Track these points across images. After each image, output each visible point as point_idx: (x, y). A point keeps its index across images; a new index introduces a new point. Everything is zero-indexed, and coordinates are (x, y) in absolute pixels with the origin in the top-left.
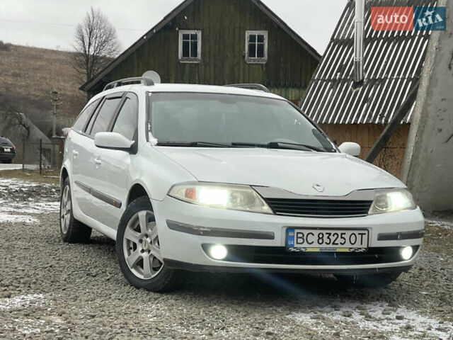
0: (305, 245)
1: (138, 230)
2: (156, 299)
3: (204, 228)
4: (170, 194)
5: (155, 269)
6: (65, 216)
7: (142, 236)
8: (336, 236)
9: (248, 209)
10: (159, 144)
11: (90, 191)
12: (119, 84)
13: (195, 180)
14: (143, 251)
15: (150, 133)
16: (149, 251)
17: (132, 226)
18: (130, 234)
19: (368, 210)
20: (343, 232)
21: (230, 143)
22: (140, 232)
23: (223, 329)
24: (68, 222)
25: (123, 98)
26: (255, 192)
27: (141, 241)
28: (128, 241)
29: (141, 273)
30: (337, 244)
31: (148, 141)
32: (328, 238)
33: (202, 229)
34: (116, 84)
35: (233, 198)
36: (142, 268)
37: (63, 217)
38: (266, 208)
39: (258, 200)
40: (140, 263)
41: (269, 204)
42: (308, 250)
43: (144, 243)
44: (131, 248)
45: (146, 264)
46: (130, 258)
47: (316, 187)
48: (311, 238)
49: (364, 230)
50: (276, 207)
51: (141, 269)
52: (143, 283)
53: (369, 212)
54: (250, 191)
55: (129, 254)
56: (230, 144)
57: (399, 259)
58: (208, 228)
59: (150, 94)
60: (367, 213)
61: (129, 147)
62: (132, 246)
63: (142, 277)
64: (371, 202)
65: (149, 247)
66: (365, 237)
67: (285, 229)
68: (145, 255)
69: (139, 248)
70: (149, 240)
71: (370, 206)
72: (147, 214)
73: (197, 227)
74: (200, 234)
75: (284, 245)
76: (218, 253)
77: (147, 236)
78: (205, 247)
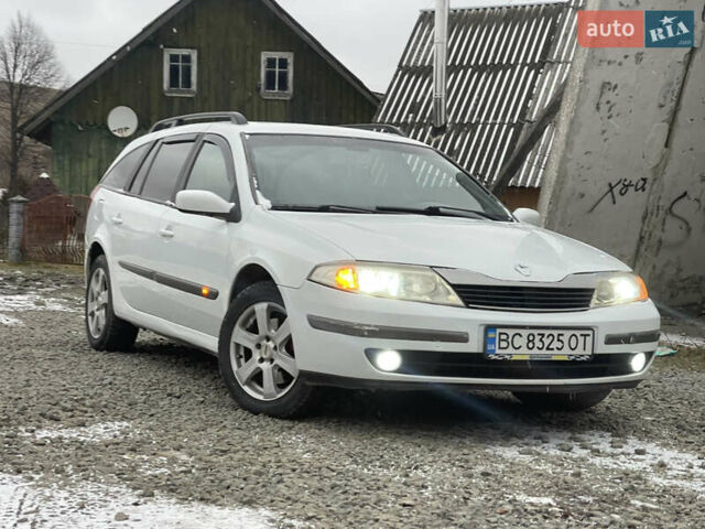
0: (510, 350)
1: (254, 329)
2: (290, 428)
3: (369, 326)
4: (313, 278)
5: (281, 387)
6: (97, 313)
7: (261, 339)
8: (551, 338)
9: (428, 299)
10: (275, 208)
11: (150, 275)
12: (181, 123)
13: (350, 258)
14: (262, 360)
15: (257, 192)
16: (272, 361)
17: (243, 325)
18: (240, 336)
19: (589, 301)
20: (561, 332)
21: (373, 206)
22: (257, 333)
23: (416, 468)
24: (103, 322)
25: (198, 141)
26: (438, 277)
27: (259, 346)
28: (238, 346)
29: (260, 393)
30: (552, 349)
31: (257, 203)
32: (541, 340)
33: (367, 328)
34: (174, 123)
35: (407, 285)
36: (262, 386)
37: (92, 314)
38: (454, 298)
39: (441, 287)
40: (257, 378)
41: (459, 293)
42: (515, 358)
43: (263, 349)
44: (241, 357)
45: (268, 379)
46: (241, 371)
47: (519, 268)
48: (518, 341)
49: (587, 329)
50: (467, 297)
51: (259, 388)
52: (264, 406)
53: (592, 305)
54: (430, 273)
55: (239, 365)
56: (374, 209)
57: (629, 371)
58: (376, 326)
59: (247, 136)
60: (588, 306)
61: (228, 211)
62: (242, 353)
63: (261, 398)
64: (593, 290)
65: (272, 355)
66: (589, 339)
67: (482, 328)
68: (265, 366)
69: (256, 356)
70: (271, 344)
71: (591, 296)
72: (269, 307)
73: (359, 324)
74: (363, 336)
75: (481, 351)
76: (388, 362)
77: (268, 339)
78: (370, 354)
